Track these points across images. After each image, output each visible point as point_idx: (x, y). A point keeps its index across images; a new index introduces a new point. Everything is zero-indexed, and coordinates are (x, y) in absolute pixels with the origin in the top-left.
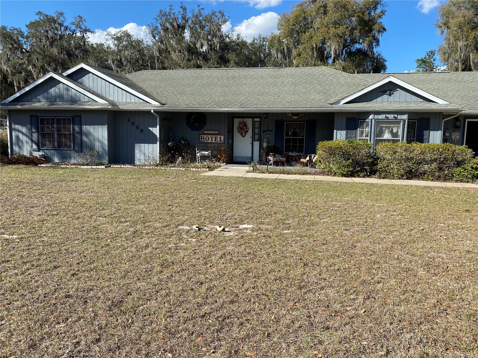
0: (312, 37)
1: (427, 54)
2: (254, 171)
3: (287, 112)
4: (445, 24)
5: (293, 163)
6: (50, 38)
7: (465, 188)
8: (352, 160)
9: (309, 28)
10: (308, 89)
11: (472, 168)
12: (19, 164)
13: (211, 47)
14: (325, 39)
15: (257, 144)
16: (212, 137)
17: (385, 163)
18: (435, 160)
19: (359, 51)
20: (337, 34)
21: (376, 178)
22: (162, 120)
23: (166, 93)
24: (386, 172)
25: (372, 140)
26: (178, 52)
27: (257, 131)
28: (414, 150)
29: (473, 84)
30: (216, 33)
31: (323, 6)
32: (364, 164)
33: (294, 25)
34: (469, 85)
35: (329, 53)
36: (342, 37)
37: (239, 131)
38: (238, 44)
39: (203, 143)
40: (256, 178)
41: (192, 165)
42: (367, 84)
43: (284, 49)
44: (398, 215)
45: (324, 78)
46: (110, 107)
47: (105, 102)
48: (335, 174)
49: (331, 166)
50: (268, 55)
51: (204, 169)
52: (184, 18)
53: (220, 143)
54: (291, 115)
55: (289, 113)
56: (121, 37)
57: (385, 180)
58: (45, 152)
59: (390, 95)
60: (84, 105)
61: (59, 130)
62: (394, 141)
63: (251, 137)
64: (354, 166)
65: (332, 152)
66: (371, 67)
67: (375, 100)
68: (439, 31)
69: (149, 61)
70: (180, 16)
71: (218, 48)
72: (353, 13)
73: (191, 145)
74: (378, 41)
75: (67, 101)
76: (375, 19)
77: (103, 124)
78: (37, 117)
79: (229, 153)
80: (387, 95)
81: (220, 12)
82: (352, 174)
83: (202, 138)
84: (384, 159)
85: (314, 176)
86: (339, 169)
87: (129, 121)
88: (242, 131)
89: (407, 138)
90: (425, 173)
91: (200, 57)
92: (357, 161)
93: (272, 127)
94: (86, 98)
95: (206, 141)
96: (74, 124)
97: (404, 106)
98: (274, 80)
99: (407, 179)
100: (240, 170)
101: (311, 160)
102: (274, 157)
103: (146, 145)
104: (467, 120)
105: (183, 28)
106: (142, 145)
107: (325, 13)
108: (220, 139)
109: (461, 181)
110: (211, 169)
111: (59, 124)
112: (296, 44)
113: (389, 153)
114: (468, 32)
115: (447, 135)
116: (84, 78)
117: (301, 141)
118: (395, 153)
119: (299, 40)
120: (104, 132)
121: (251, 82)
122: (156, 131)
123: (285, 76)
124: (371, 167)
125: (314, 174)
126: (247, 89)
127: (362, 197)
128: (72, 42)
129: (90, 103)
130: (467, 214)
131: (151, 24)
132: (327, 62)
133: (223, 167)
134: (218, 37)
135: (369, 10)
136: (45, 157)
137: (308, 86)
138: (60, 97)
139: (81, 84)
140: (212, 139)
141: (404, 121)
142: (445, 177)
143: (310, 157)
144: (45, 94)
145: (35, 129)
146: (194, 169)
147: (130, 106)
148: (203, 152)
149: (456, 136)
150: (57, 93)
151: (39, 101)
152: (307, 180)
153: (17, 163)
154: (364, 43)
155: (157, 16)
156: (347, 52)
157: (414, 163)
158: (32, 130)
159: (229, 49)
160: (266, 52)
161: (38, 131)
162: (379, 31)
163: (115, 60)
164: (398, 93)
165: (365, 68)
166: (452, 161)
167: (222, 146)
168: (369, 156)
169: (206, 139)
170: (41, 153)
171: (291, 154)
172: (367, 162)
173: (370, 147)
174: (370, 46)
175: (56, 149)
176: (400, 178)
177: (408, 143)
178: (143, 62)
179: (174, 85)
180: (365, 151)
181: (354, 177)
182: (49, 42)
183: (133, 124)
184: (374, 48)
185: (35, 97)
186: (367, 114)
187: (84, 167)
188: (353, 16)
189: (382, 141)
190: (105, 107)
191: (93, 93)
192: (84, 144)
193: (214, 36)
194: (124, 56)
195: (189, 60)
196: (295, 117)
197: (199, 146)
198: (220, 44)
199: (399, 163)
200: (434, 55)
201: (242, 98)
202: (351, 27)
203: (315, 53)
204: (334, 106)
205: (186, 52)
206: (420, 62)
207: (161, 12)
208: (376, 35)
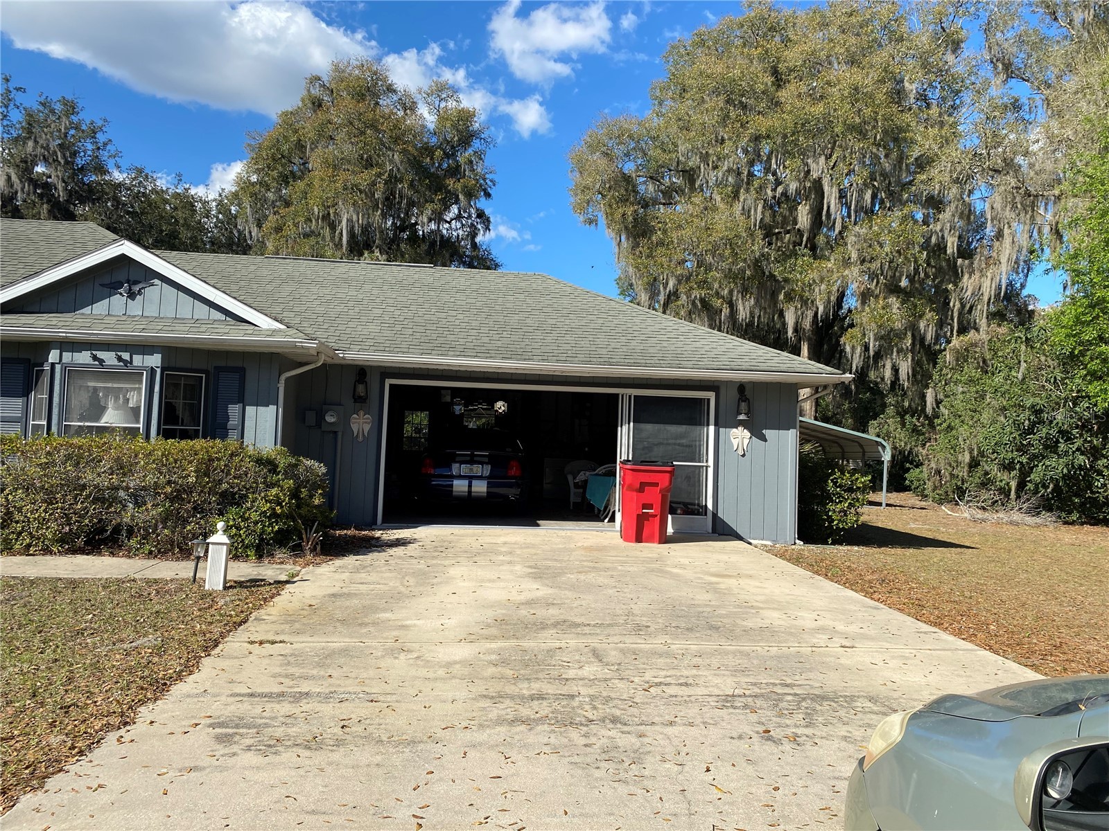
25: (52, 428)
33: (273, 159)
59: (132, 296)
67: (86, 310)
76: (460, 167)
80: (121, 295)
104: (388, 382)
115: (329, 419)
135: (454, 147)
141: (153, 372)
149: (362, 423)
164: (156, 291)
166: (201, 492)
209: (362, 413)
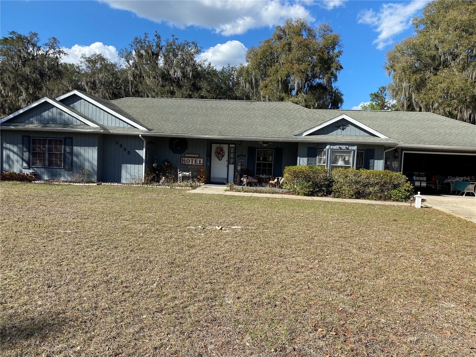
0: (277, 71)
1: (380, 89)
2: (231, 189)
3: (259, 140)
4: (392, 67)
5: (264, 184)
6: (22, 58)
7: (398, 205)
8: (313, 182)
9: (274, 63)
10: (276, 121)
11: (405, 190)
12: (13, 180)
13: (184, 75)
14: (289, 73)
15: (232, 167)
16: (192, 160)
17: (338, 185)
18: (377, 183)
19: (320, 85)
20: (300, 70)
21: (331, 197)
22: (147, 144)
23: (152, 120)
24: (340, 193)
25: (328, 166)
26: (152, 78)
27: (232, 155)
28: (361, 175)
29: (409, 122)
30: (188, 61)
31: (288, 43)
32: (321, 185)
33: (261, 59)
34: (406, 123)
35: (293, 85)
36: (304, 72)
37: (216, 155)
38: (209, 73)
39: (184, 165)
40: (234, 196)
41: (176, 184)
42: (325, 119)
43: (252, 80)
44: (345, 222)
45: (289, 112)
46: (102, 131)
47: (96, 126)
48: (299, 194)
49: (295, 187)
50: (236, 84)
51: (188, 188)
52: (158, 46)
53: (199, 165)
54: (261, 143)
55: (260, 141)
56: (95, 60)
57: (339, 199)
58: (35, 170)
59: (343, 129)
60: (77, 128)
61: (50, 150)
62: (346, 168)
63: (227, 161)
64: (313, 187)
65: (296, 175)
66: (329, 100)
67: (331, 134)
68: (387, 72)
69: (123, 84)
70: (155, 44)
71: (190, 76)
72: (315, 51)
73: (173, 166)
74: (336, 77)
75: (59, 124)
76: (333, 58)
77: (93, 146)
78: (29, 137)
79: (207, 174)
80: (340, 129)
81: (193, 43)
82: (312, 194)
83: (183, 161)
84: (338, 182)
85: (281, 195)
86: (302, 189)
87: (117, 144)
88: (219, 155)
89: (357, 165)
90: (370, 193)
91: (174, 84)
92: (316, 183)
93: (245, 152)
94: (79, 122)
95: (186, 163)
96: (65, 145)
97: (354, 139)
98: (247, 112)
99: (356, 198)
100: (218, 189)
101: (278, 182)
102: (247, 178)
103: (133, 166)
104: (404, 152)
105: (157, 55)
106: (129, 165)
107: (290, 50)
108: (200, 161)
109: (397, 201)
110: (194, 188)
111: (50, 145)
112: (263, 76)
113: (342, 177)
114: (410, 75)
115: (388, 163)
116: (76, 103)
117: (270, 165)
118: (346, 177)
119: (266, 72)
120: (94, 153)
121: (227, 113)
122: (142, 153)
123: (257, 109)
124: (327, 188)
125: (282, 193)
126: (224, 119)
127: (320, 210)
128: (46, 63)
129: (82, 126)
130: (395, 222)
131: (124, 49)
132: (291, 94)
133: (203, 186)
134: (191, 65)
135: (329, 49)
136: (35, 175)
137: (276, 119)
138: (53, 120)
139: (73, 108)
140: (192, 162)
141: (354, 151)
142: (385, 198)
143: (278, 179)
144: (39, 117)
145: (26, 148)
146: (179, 188)
147: (119, 131)
148: (184, 173)
149: (395, 164)
150: (50, 116)
151: (32, 123)
152: (276, 198)
153: (11, 180)
154: (323, 79)
155: (132, 42)
156: (309, 86)
157: (361, 186)
158: (23, 149)
159: (201, 77)
160: (235, 81)
161: (29, 151)
162: (337, 69)
163: (89, 82)
164: (350, 128)
165: (325, 102)
166: (390, 184)
167: (202, 168)
168: (326, 179)
169: (187, 161)
170: (31, 171)
171: (261, 176)
172: (324, 184)
173: (327, 172)
174: (329, 81)
175: (47, 168)
176: (350, 198)
177: (357, 169)
178: (116, 85)
179: (158, 112)
180: (323, 175)
181: (314, 196)
182: (21, 61)
183: (121, 146)
184: (333, 83)
185: (29, 119)
186: (325, 144)
187: (77, 184)
188: (314, 55)
189: (336, 167)
190: (98, 130)
191: (85, 117)
192: (73, 163)
193: (187, 64)
194: (98, 79)
195: (163, 86)
196: (265, 145)
197: (180, 168)
198: (192, 72)
199: (349, 186)
200: (385, 90)
201: (221, 127)
202: (312, 64)
203: (280, 85)
204: (297, 137)
205: (160, 78)
206: (373, 96)
207: (136, 39)
208: (334, 71)
209: (395, 161)
